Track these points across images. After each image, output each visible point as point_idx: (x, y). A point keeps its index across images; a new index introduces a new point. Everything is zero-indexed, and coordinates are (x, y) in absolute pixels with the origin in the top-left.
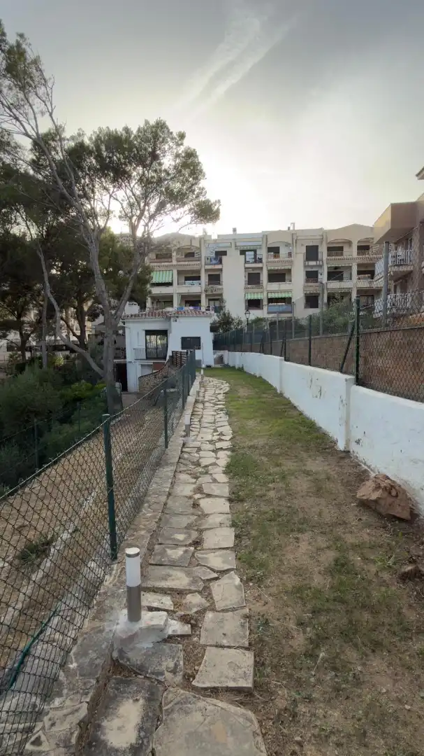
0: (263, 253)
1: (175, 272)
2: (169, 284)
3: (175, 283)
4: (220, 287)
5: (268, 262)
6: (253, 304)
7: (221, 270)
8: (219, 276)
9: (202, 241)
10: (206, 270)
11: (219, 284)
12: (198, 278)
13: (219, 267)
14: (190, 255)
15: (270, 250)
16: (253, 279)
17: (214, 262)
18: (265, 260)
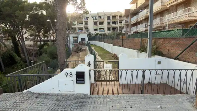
0: (97, 18)
1: (77, 22)
2: (75, 25)
7: (88, 22)
11: (87, 25)
12: (82, 23)
13: (87, 21)
14: (80, 18)
15: (99, 17)
16: (95, 24)
18: (98, 19)
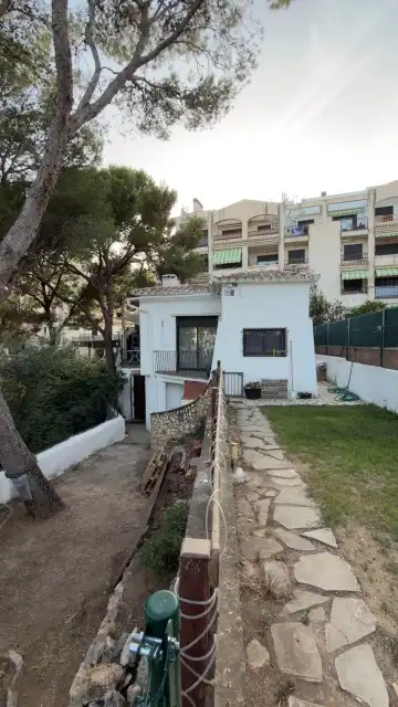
0: (368, 218)
1: (245, 250)
2: (239, 265)
3: (245, 263)
4: (304, 265)
5: (375, 227)
6: (352, 286)
7: (306, 244)
8: (303, 251)
9: (282, 207)
10: (286, 245)
11: (303, 262)
12: (275, 258)
13: (304, 239)
14: (264, 228)
15: (379, 212)
16: (352, 252)
17: (296, 233)
18: (371, 226)
